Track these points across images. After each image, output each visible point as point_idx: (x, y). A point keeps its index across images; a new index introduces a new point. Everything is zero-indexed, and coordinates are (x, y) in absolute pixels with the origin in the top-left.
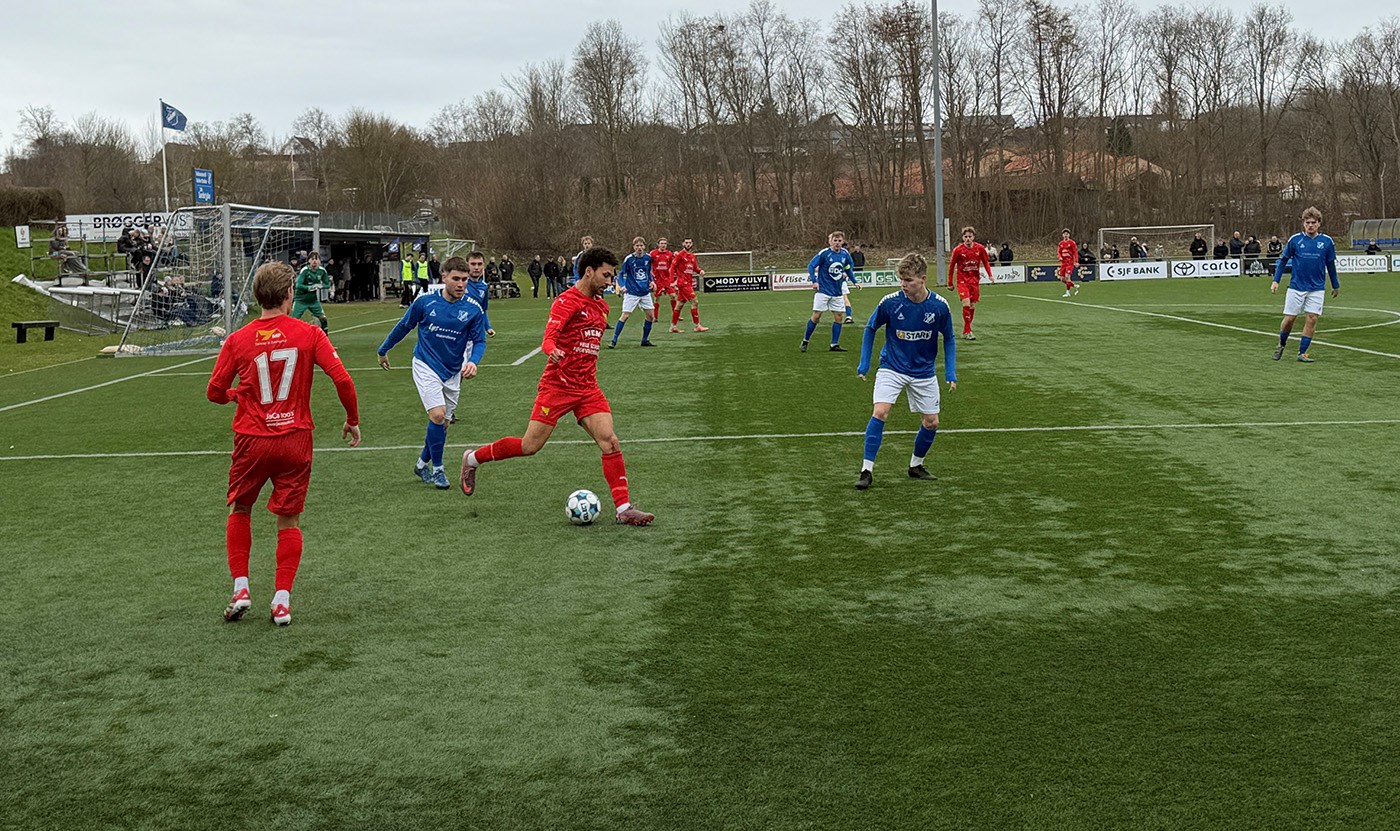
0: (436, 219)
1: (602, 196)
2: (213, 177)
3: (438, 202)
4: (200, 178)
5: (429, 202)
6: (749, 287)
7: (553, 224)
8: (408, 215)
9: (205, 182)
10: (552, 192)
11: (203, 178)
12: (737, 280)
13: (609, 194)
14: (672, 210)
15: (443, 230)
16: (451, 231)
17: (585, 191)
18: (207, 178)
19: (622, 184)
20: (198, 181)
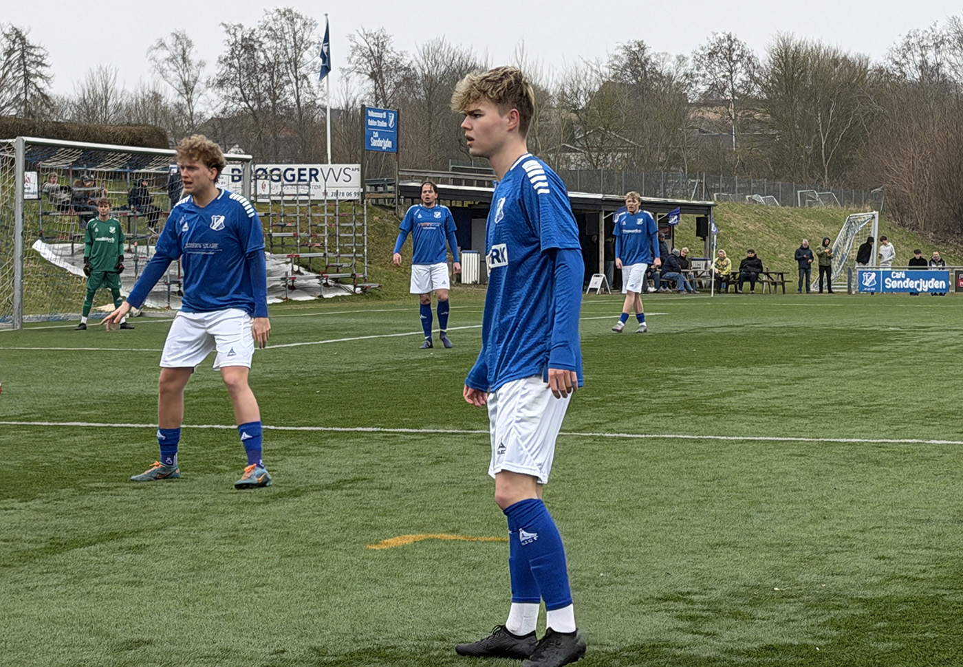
2: (397, 119)
4: (376, 119)
9: (383, 124)
11: (381, 119)
18: (387, 120)
20: (371, 123)
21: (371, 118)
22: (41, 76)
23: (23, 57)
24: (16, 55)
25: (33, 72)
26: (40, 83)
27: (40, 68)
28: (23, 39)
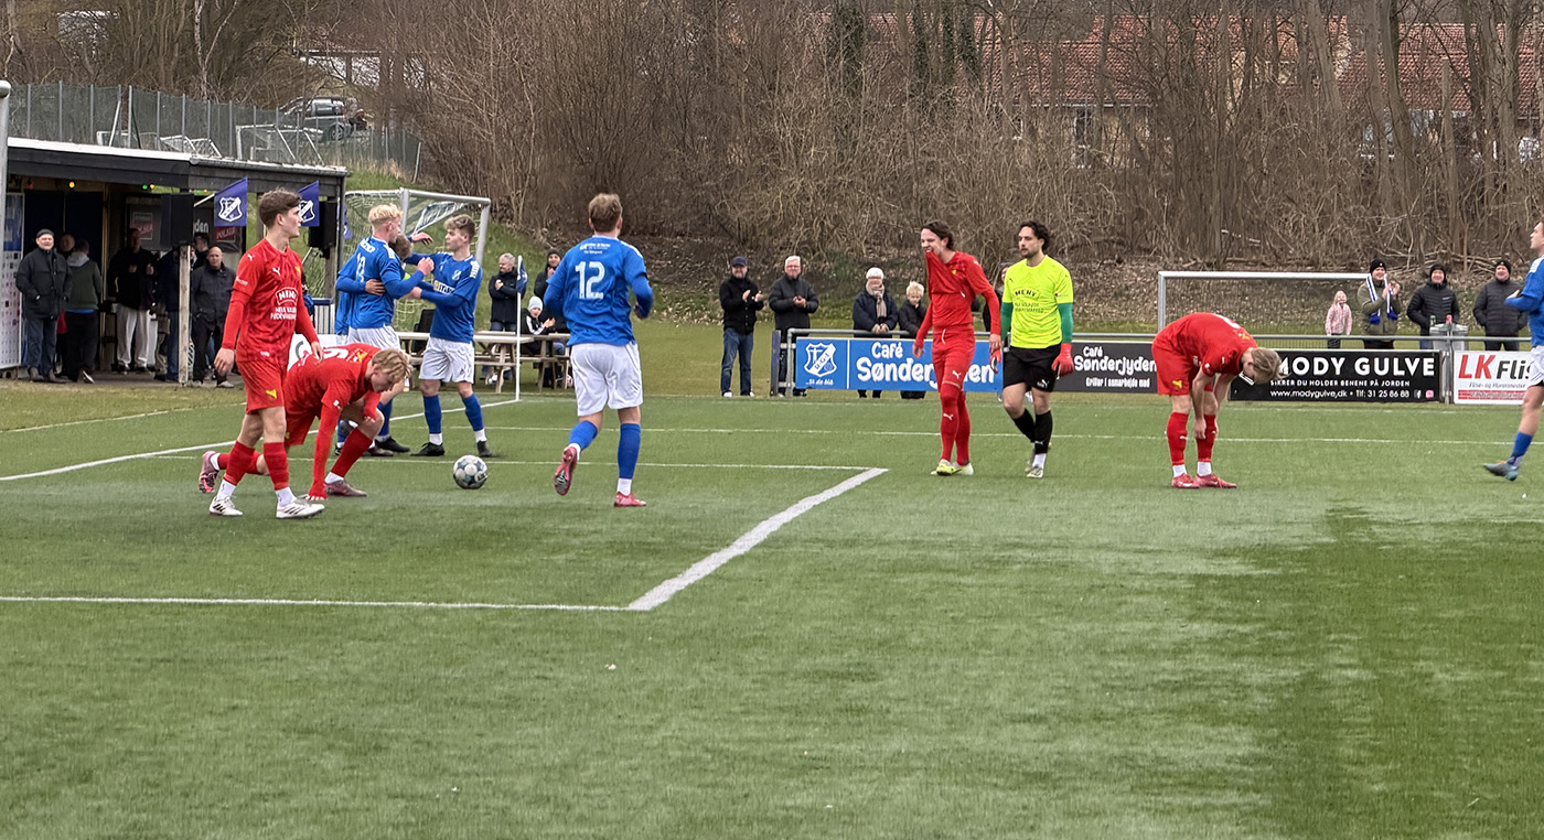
0: (358, 122)
1: (898, 75)
3: (366, 70)
5: (340, 64)
6: (1375, 391)
7: (737, 155)
8: (267, 104)
10: (738, 52)
12: (1338, 365)
13: (921, 67)
14: (1127, 128)
15: (381, 157)
16: (406, 160)
17: (849, 53)
19: (967, 35)
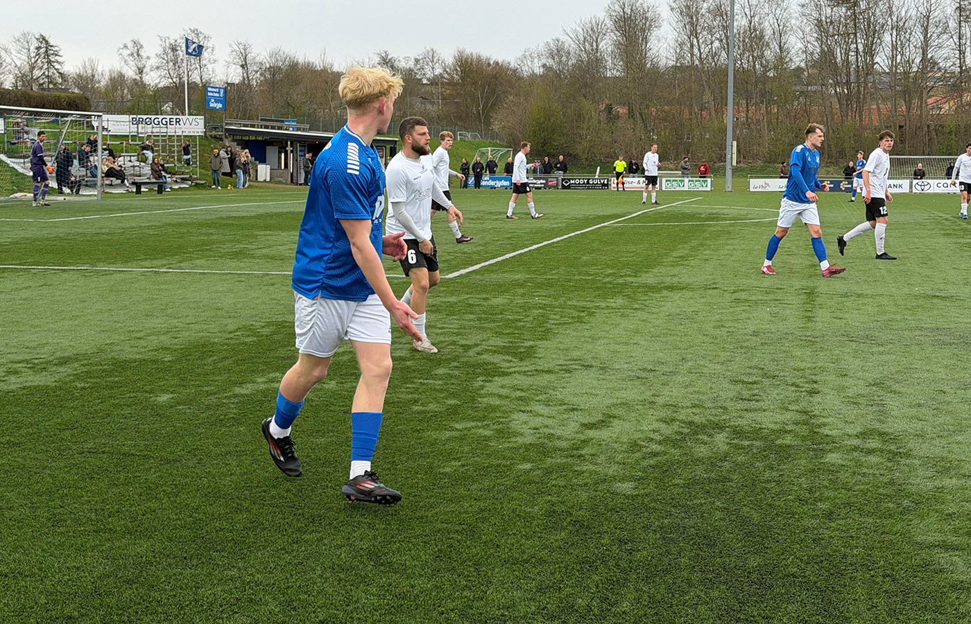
4: (213, 92)
6: (594, 187)
9: (218, 95)
11: (216, 92)
12: (586, 181)
18: (219, 93)
20: (209, 94)
21: (210, 92)
22: (57, 62)
23: (47, 51)
24: (43, 50)
25: (53, 60)
26: (57, 66)
27: (57, 58)
28: (47, 42)
